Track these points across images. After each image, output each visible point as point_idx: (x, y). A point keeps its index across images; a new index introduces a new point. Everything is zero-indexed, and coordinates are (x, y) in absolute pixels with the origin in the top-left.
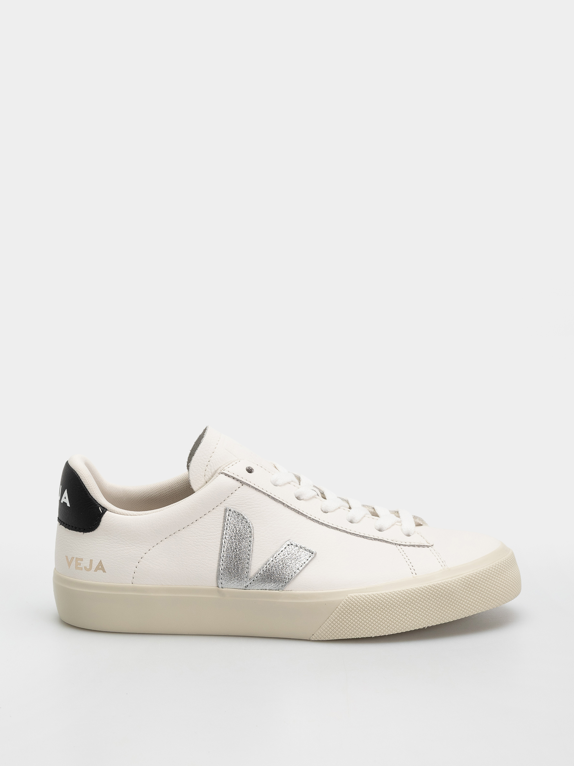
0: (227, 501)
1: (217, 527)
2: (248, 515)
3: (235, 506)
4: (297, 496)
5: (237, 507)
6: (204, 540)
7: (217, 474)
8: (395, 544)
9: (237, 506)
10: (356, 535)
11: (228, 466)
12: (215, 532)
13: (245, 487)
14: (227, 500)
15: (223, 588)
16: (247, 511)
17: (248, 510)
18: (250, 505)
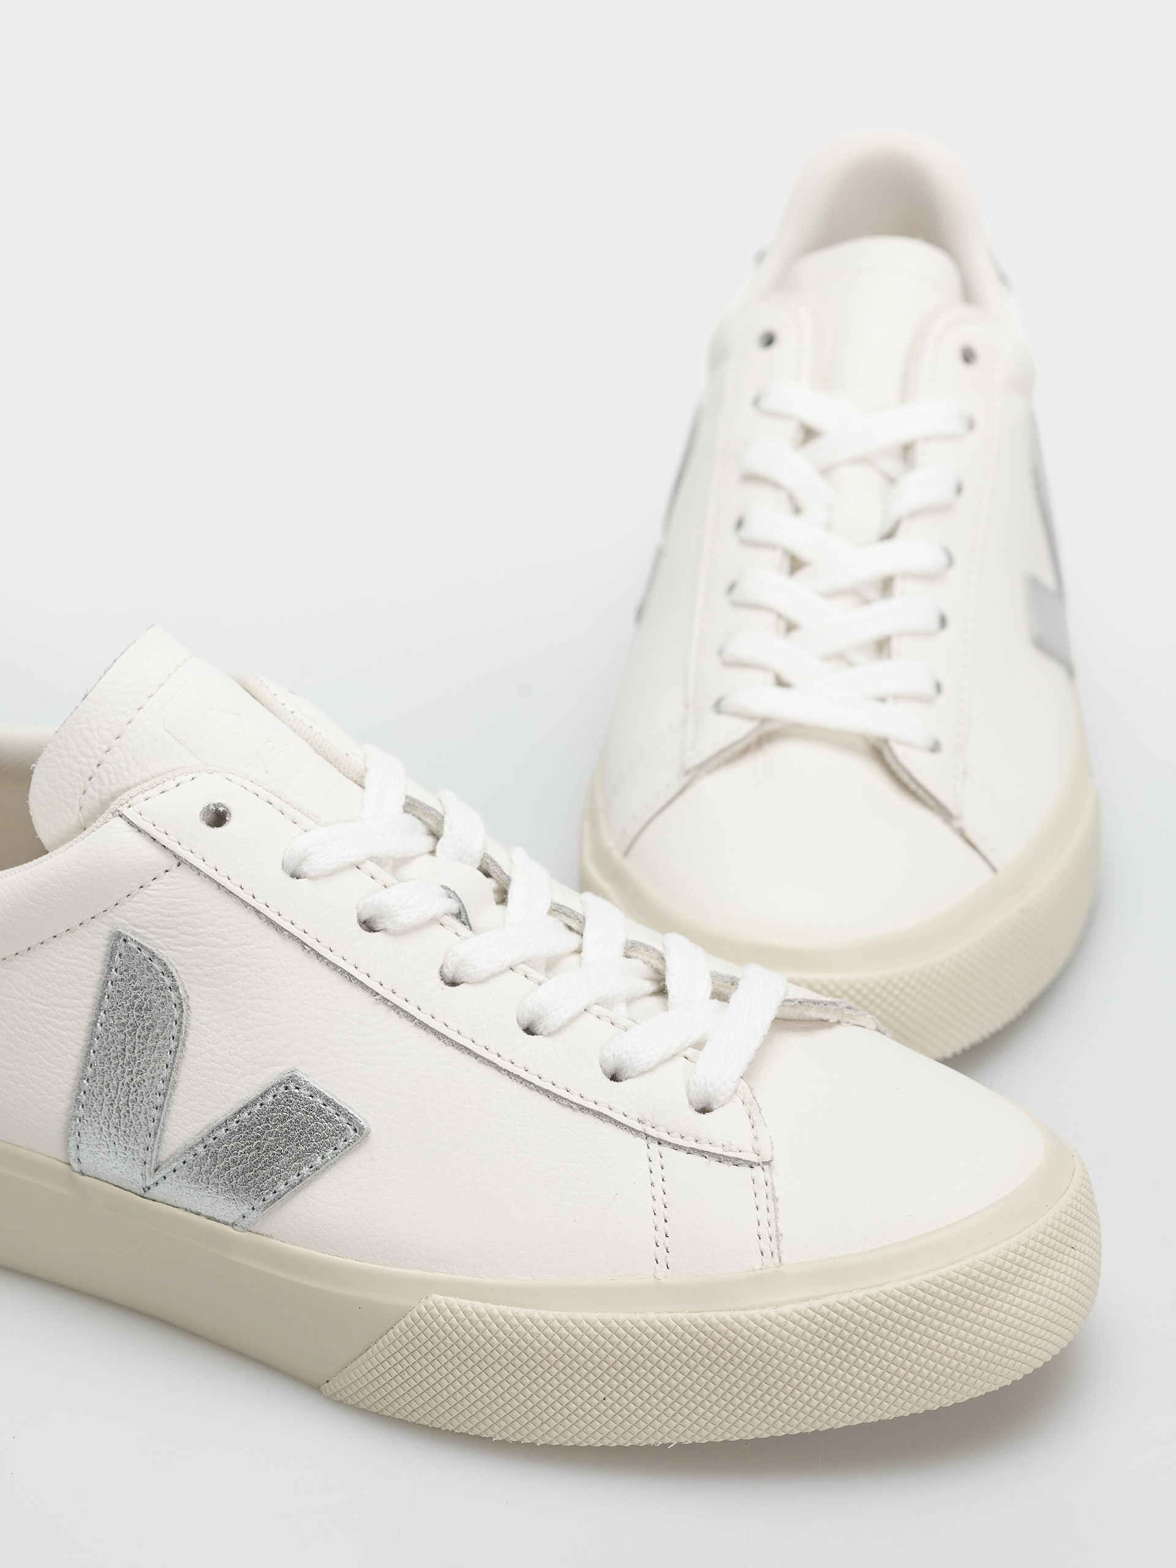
0: (123, 907)
1: (82, 982)
2: (182, 965)
3: (144, 928)
4: (364, 918)
5: (151, 933)
6: (41, 1014)
7: (107, 814)
8: (644, 1136)
9: (149, 929)
10: (524, 1084)
11: (147, 794)
12: (75, 999)
13: (182, 875)
14: (122, 904)
15: (83, 1174)
16: (179, 951)
17: (185, 948)
18: (192, 935)
